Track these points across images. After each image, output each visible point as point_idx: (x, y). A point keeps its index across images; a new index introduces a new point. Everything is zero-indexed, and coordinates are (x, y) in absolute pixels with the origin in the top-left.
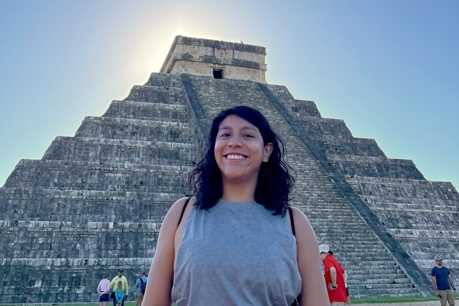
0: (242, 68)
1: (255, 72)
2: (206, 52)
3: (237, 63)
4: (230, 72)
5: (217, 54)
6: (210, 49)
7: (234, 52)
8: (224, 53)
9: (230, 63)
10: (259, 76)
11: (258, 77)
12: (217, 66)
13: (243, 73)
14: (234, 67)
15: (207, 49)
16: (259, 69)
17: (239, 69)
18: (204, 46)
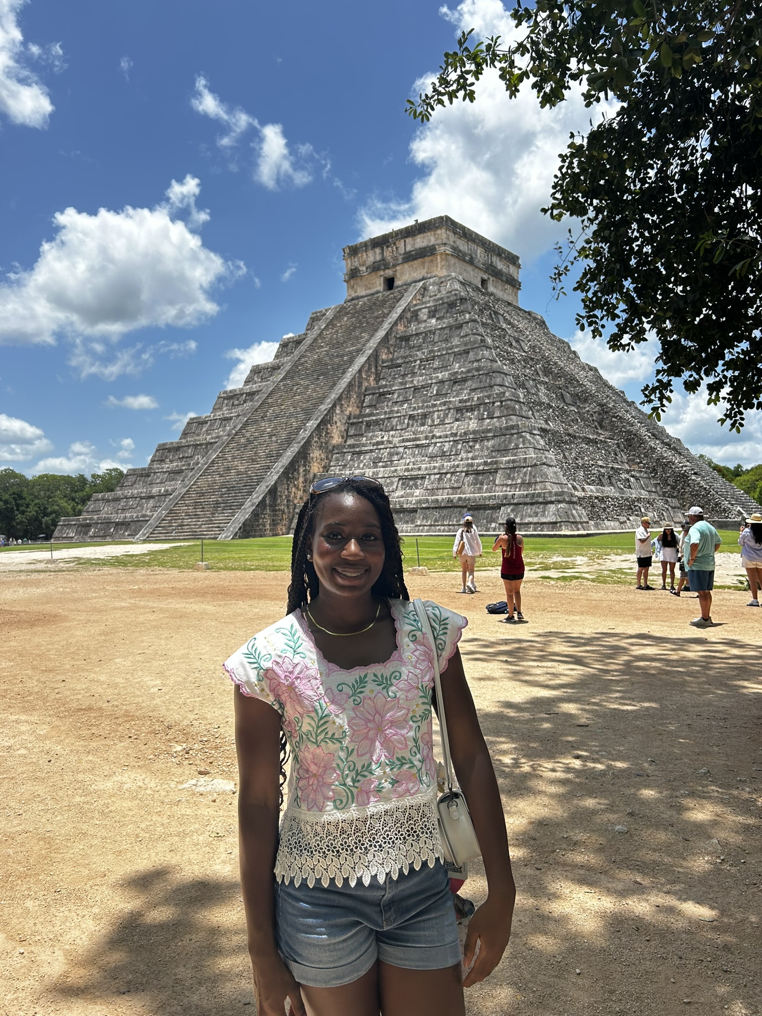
0: (416, 262)
1: (432, 261)
2: (375, 258)
3: (409, 257)
4: (402, 273)
5: (388, 253)
6: (378, 250)
7: (405, 241)
8: (395, 249)
9: (400, 261)
10: (437, 266)
11: (435, 268)
12: (387, 271)
13: (416, 270)
14: (406, 266)
15: (375, 252)
16: (434, 254)
17: (412, 266)
18: (372, 249)
